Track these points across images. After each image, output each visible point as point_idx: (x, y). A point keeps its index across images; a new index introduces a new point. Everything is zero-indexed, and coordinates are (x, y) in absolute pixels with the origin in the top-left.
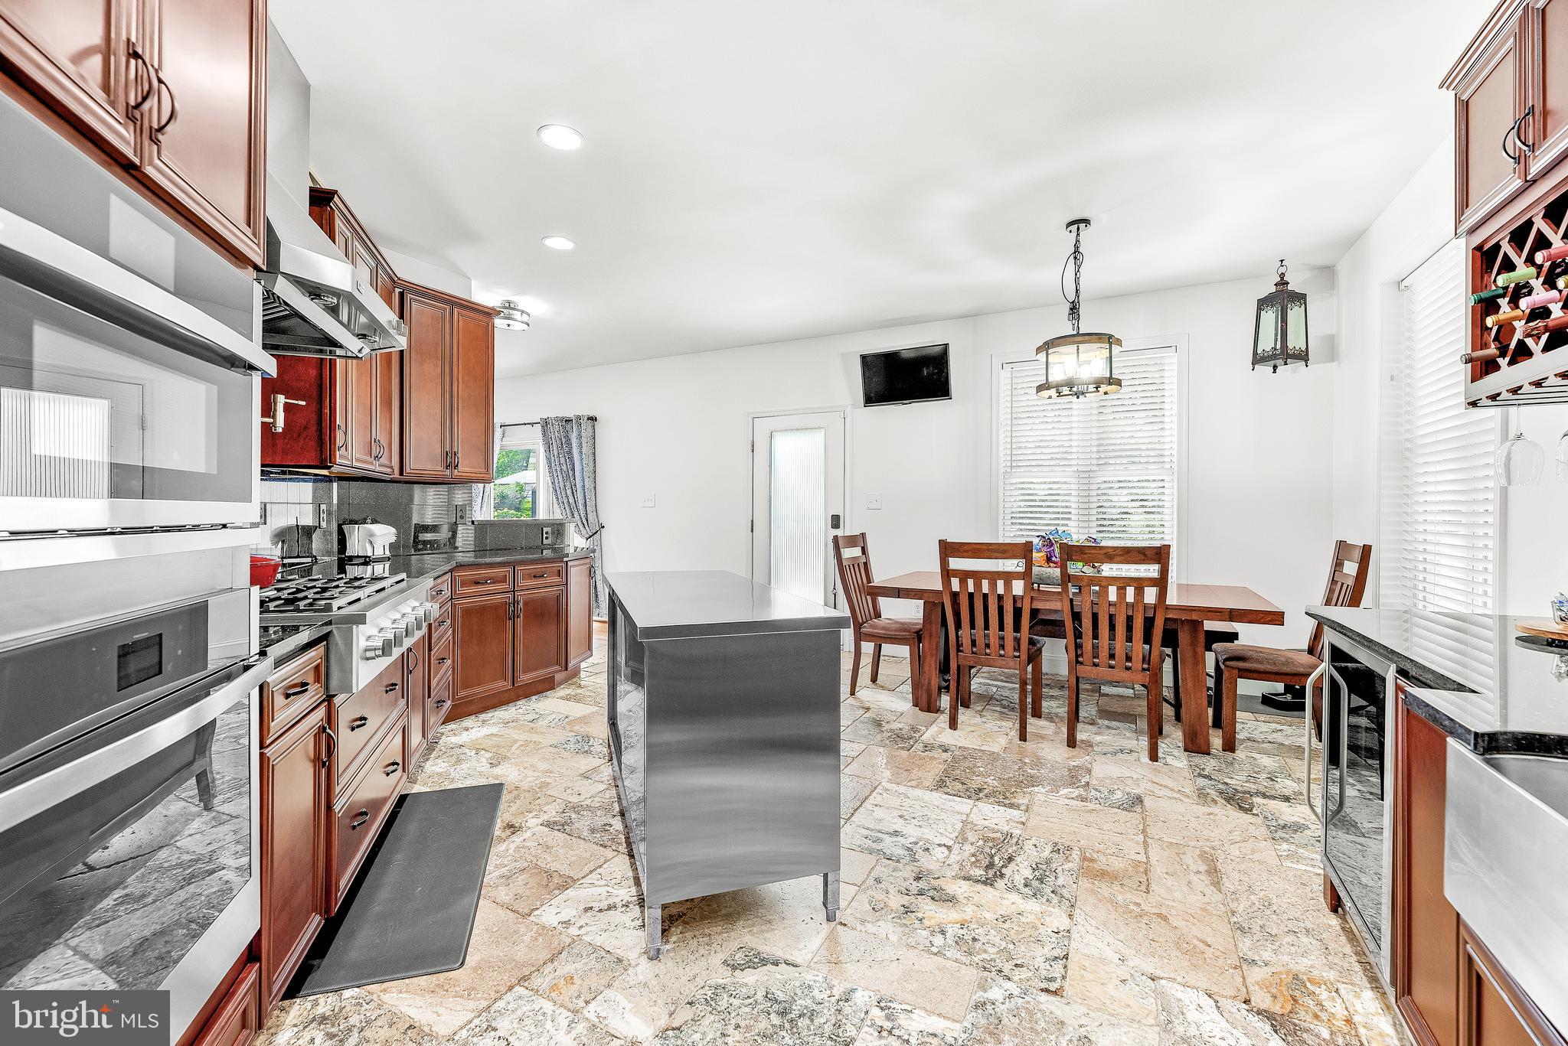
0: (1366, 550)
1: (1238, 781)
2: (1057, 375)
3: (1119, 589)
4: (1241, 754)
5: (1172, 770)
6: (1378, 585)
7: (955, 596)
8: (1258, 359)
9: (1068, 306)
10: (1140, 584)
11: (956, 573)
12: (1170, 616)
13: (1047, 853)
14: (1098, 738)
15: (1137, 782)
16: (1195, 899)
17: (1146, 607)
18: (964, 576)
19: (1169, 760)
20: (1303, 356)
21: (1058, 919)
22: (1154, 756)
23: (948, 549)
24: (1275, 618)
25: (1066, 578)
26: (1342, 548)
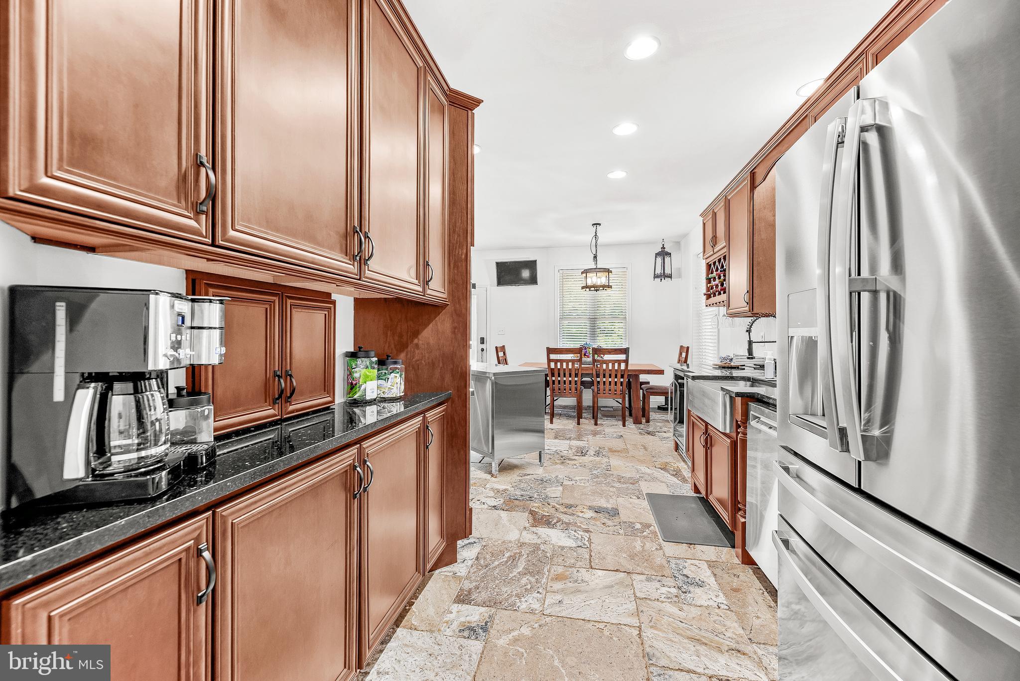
0: (688, 348)
1: (651, 429)
2: (589, 283)
3: (612, 364)
4: (651, 423)
5: (630, 429)
6: (692, 358)
7: (552, 370)
8: (656, 276)
9: (593, 256)
10: (619, 362)
11: (553, 360)
12: (629, 373)
13: (598, 449)
14: (604, 423)
15: (620, 432)
16: (641, 453)
17: (622, 370)
18: (556, 361)
19: (629, 426)
20: (670, 276)
21: (605, 460)
22: (624, 425)
23: (550, 351)
24: (661, 372)
25: (594, 361)
26: (682, 347)
